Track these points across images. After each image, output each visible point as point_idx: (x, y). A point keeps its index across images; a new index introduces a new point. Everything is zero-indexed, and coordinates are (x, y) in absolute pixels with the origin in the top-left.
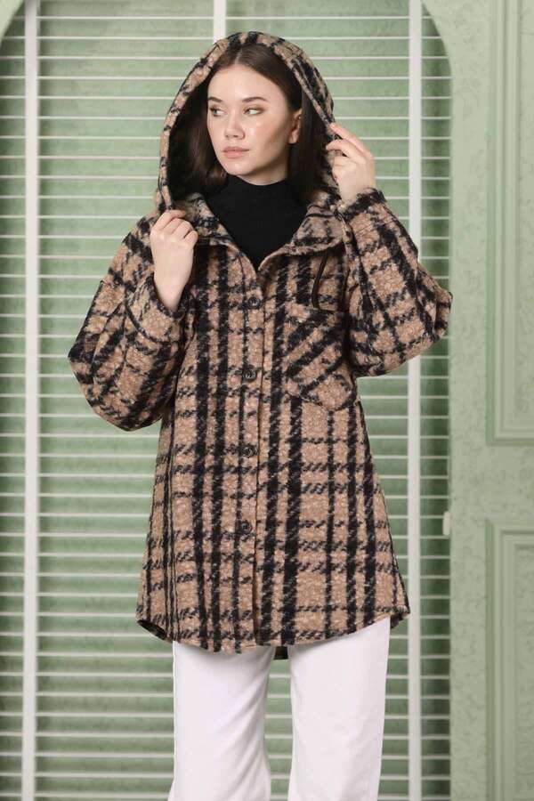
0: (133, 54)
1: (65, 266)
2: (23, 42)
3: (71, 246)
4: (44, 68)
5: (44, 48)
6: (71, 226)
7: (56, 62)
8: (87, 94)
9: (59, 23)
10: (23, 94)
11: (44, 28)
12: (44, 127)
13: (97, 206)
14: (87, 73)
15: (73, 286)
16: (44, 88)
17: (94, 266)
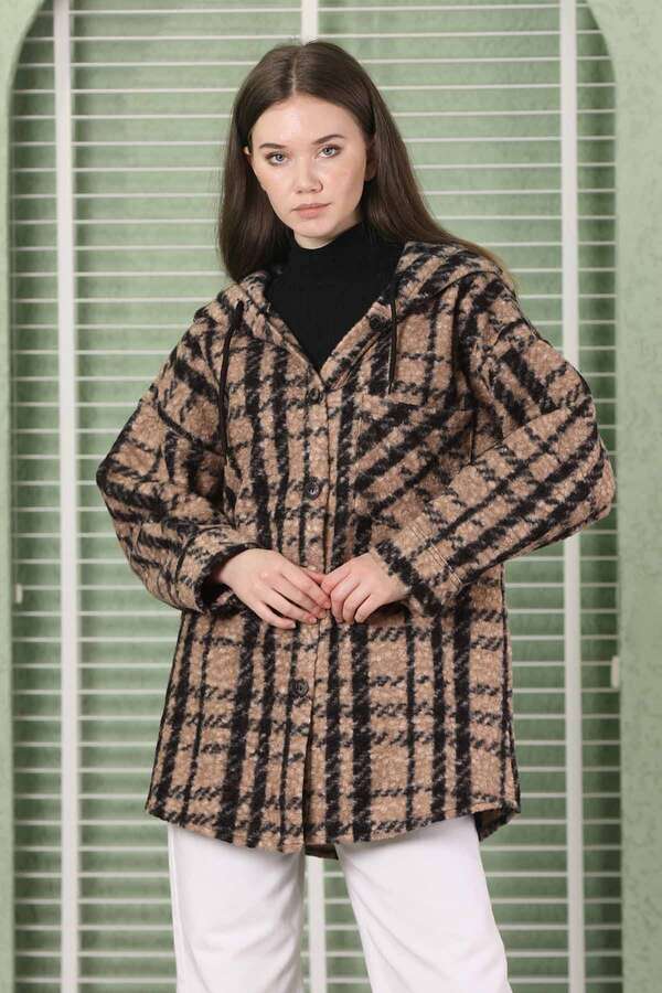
0: (197, 58)
1: (111, 338)
2: (51, 44)
3: (119, 312)
4: (80, 78)
5: (79, 52)
6: (119, 285)
7: (97, 70)
8: (137, 112)
9: (100, 18)
10: (53, 113)
11: (79, 26)
12: (81, 157)
13: (152, 259)
14: (135, 85)
15: (122, 364)
16: (80, 104)
17: (153, 338)
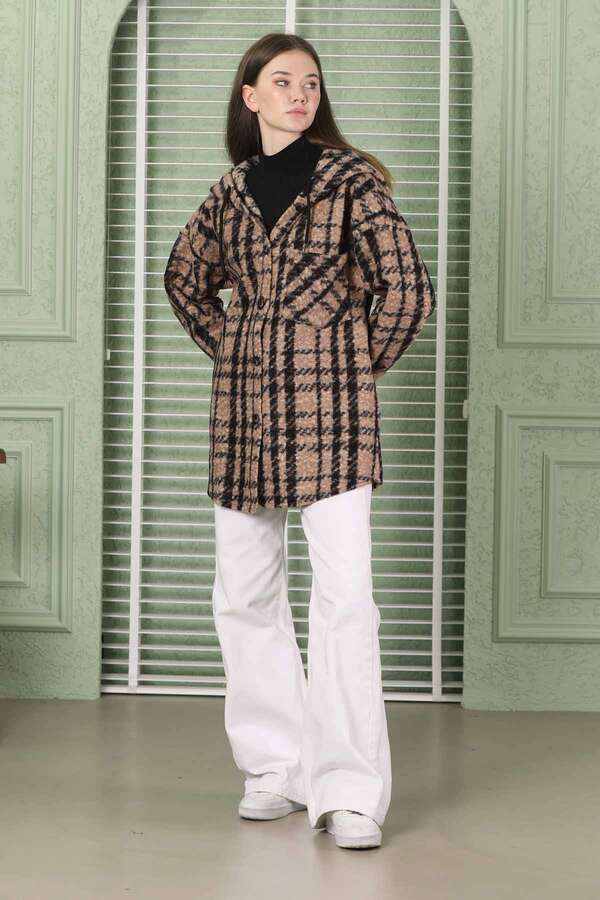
0: (222, 36)
1: (166, 202)
2: (136, 26)
3: (172, 186)
4: (152, 46)
5: (152, 31)
6: (172, 170)
7: (162, 41)
8: (186, 67)
9: (165, 11)
10: (136, 67)
11: (152, 15)
12: (151, 93)
13: (193, 155)
14: (185, 51)
15: (172, 218)
16: (152, 62)
17: (189, 202)
